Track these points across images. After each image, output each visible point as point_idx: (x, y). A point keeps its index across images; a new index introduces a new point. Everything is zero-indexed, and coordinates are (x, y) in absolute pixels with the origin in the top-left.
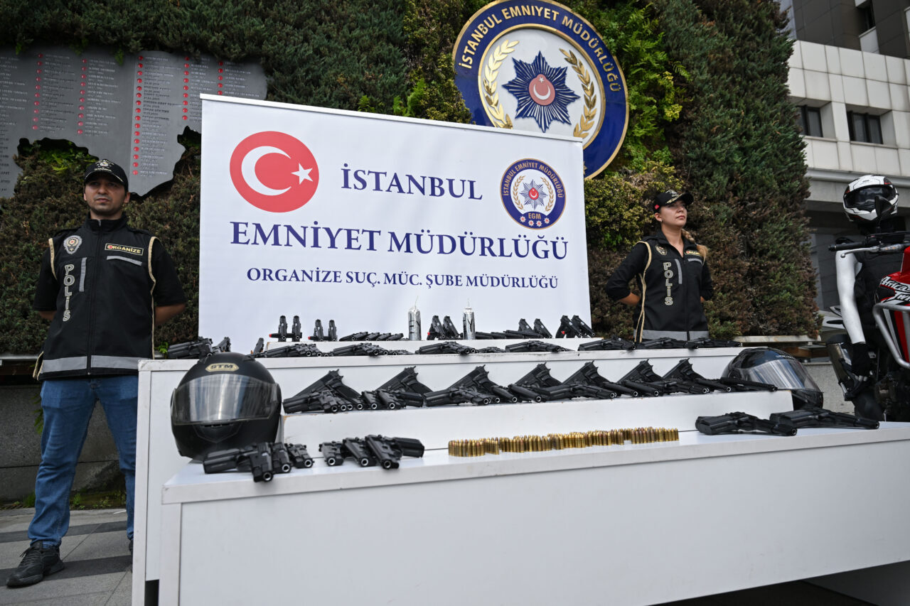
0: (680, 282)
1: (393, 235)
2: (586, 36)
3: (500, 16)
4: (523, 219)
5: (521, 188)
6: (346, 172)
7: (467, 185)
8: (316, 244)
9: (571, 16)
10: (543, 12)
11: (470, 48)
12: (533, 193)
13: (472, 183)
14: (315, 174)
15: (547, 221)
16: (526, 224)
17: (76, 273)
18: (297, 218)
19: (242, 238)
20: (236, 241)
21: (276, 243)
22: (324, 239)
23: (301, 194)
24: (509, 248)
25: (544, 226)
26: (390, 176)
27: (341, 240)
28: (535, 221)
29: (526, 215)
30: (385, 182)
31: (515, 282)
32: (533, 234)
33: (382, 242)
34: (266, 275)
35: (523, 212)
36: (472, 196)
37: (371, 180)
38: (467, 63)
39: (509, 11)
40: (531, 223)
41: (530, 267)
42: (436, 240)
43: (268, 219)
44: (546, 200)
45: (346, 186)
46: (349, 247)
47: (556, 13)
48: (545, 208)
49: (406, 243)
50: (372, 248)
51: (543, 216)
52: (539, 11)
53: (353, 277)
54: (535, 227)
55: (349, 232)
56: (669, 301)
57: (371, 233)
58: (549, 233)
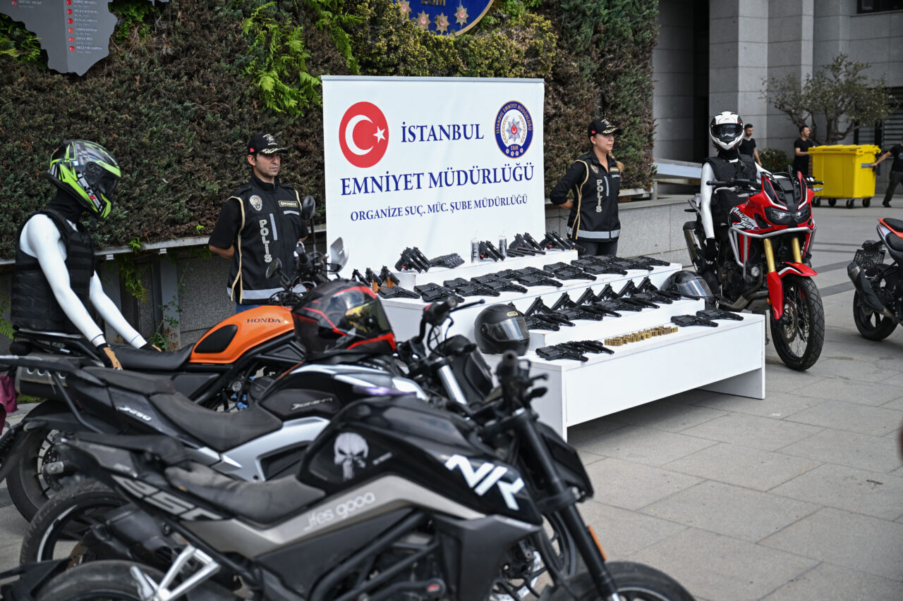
0: (607, 195)
1: (431, 174)
4: (507, 151)
5: (507, 126)
6: (404, 128)
7: (475, 127)
8: (388, 190)
12: (514, 129)
13: (477, 126)
14: (386, 134)
15: (522, 150)
16: (509, 155)
17: (268, 226)
18: (377, 170)
19: (347, 190)
20: (344, 193)
21: (366, 191)
22: (392, 184)
23: (378, 151)
24: (499, 175)
25: (520, 154)
26: (429, 128)
27: (402, 183)
28: (515, 151)
29: (509, 148)
30: (427, 132)
31: (503, 202)
32: (513, 162)
33: (425, 180)
34: (362, 215)
35: (507, 145)
36: (478, 137)
37: (417, 132)
40: (512, 154)
41: (511, 189)
42: (456, 174)
43: (361, 173)
44: (521, 134)
45: (404, 140)
46: (406, 188)
48: (520, 140)
49: (439, 180)
50: (419, 187)
51: (519, 147)
53: (409, 211)
54: (515, 156)
55: (406, 176)
56: (599, 209)
57: (418, 175)
58: (522, 160)
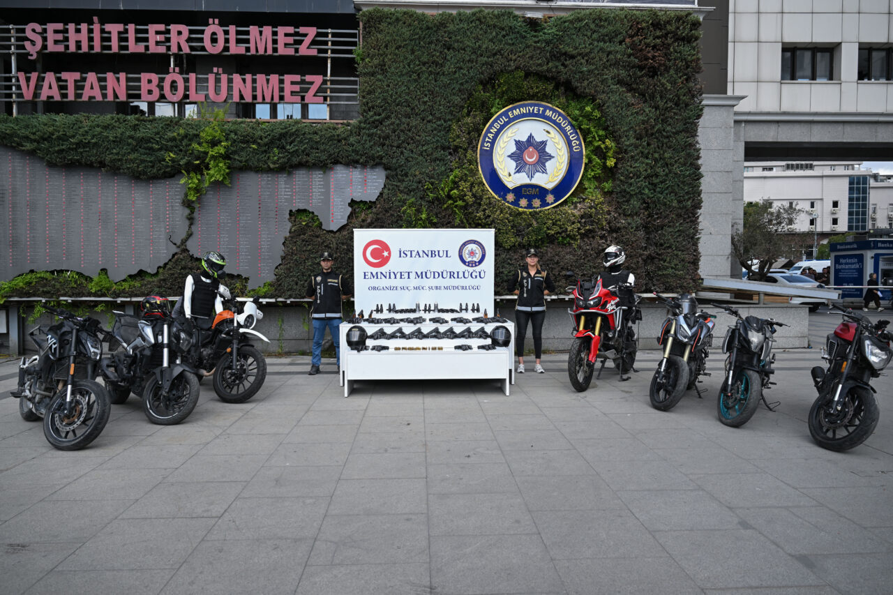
0: (529, 288)
1: (416, 273)
2: (560, 120)
3: (507, 116)
4: (467, 264)
5: (467, 252)
6: (400, 252)
7: (445, 252)
8: (390, 278)
9: (551, 109)
10: (533, 110)
11: (489, 138)
12: (472, 253)
13: (447, 251)
14: (390, 254)
15: (477, 264)
16: (468, 266)
17: (320, 289)
18: (384, 269)
19: (367, 277)
20: (365, 278)
21: (377, 278)
22: (392, 275)
23: (385, 261)
24: (461, 275)
25: (476, 266)
26: (416, 251)
27: (398, 276)
28: (472, 264)
29: (468, 262)
30: (414, 254)
31: (463, 288)
32: (471, 269)
33: (413, 275)
34: (374, 288)
36: (447, 256)
37: (409, 254)
38: (487, 147)
39: (513, 112)
40: (470, 265)
41: (469, 282)
42: (432, 273)
43: (374, 270)
44: (477, 256)
45: (400, 256)
46: (401, 278)
47: (541, 109)
48: (476, 259)
49: (420, 275)
50: (409, 278)
51: (476, 262)
52: (531, 110)
53: (403, 288)
54: (472, 266)
55: (401, 273)
56: (525, 295)
57: (409, 273)
58: (478, 269)
